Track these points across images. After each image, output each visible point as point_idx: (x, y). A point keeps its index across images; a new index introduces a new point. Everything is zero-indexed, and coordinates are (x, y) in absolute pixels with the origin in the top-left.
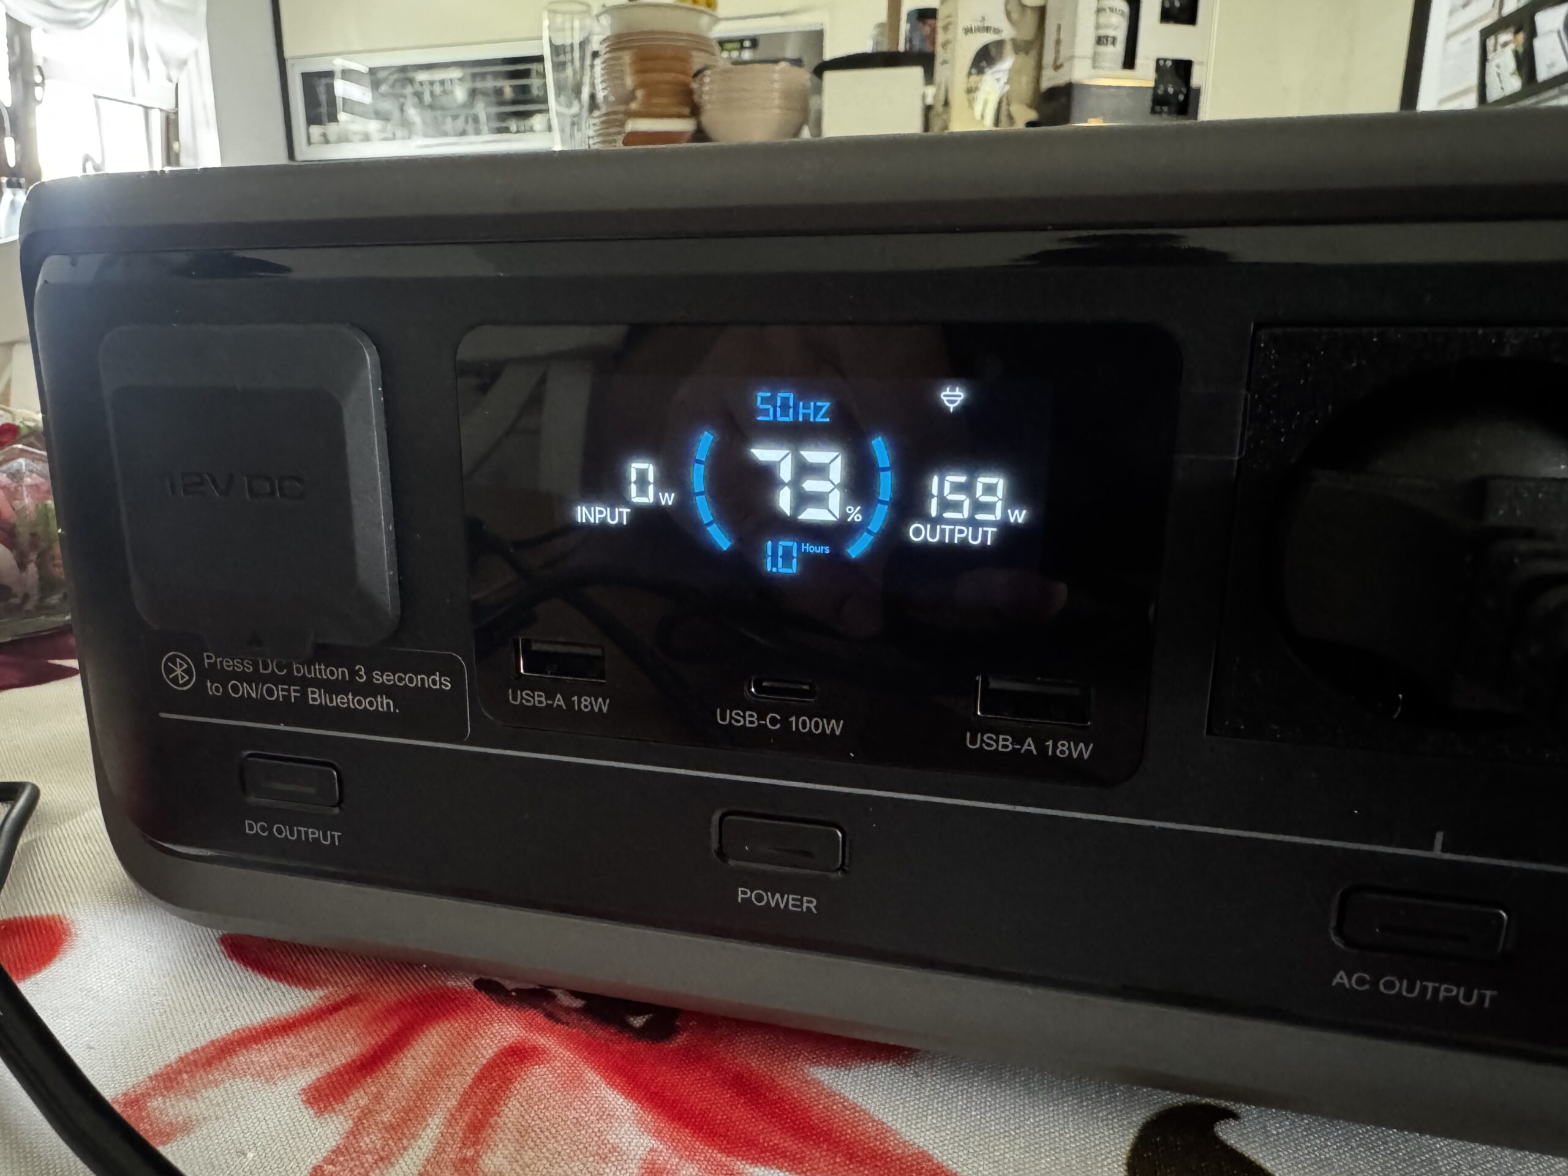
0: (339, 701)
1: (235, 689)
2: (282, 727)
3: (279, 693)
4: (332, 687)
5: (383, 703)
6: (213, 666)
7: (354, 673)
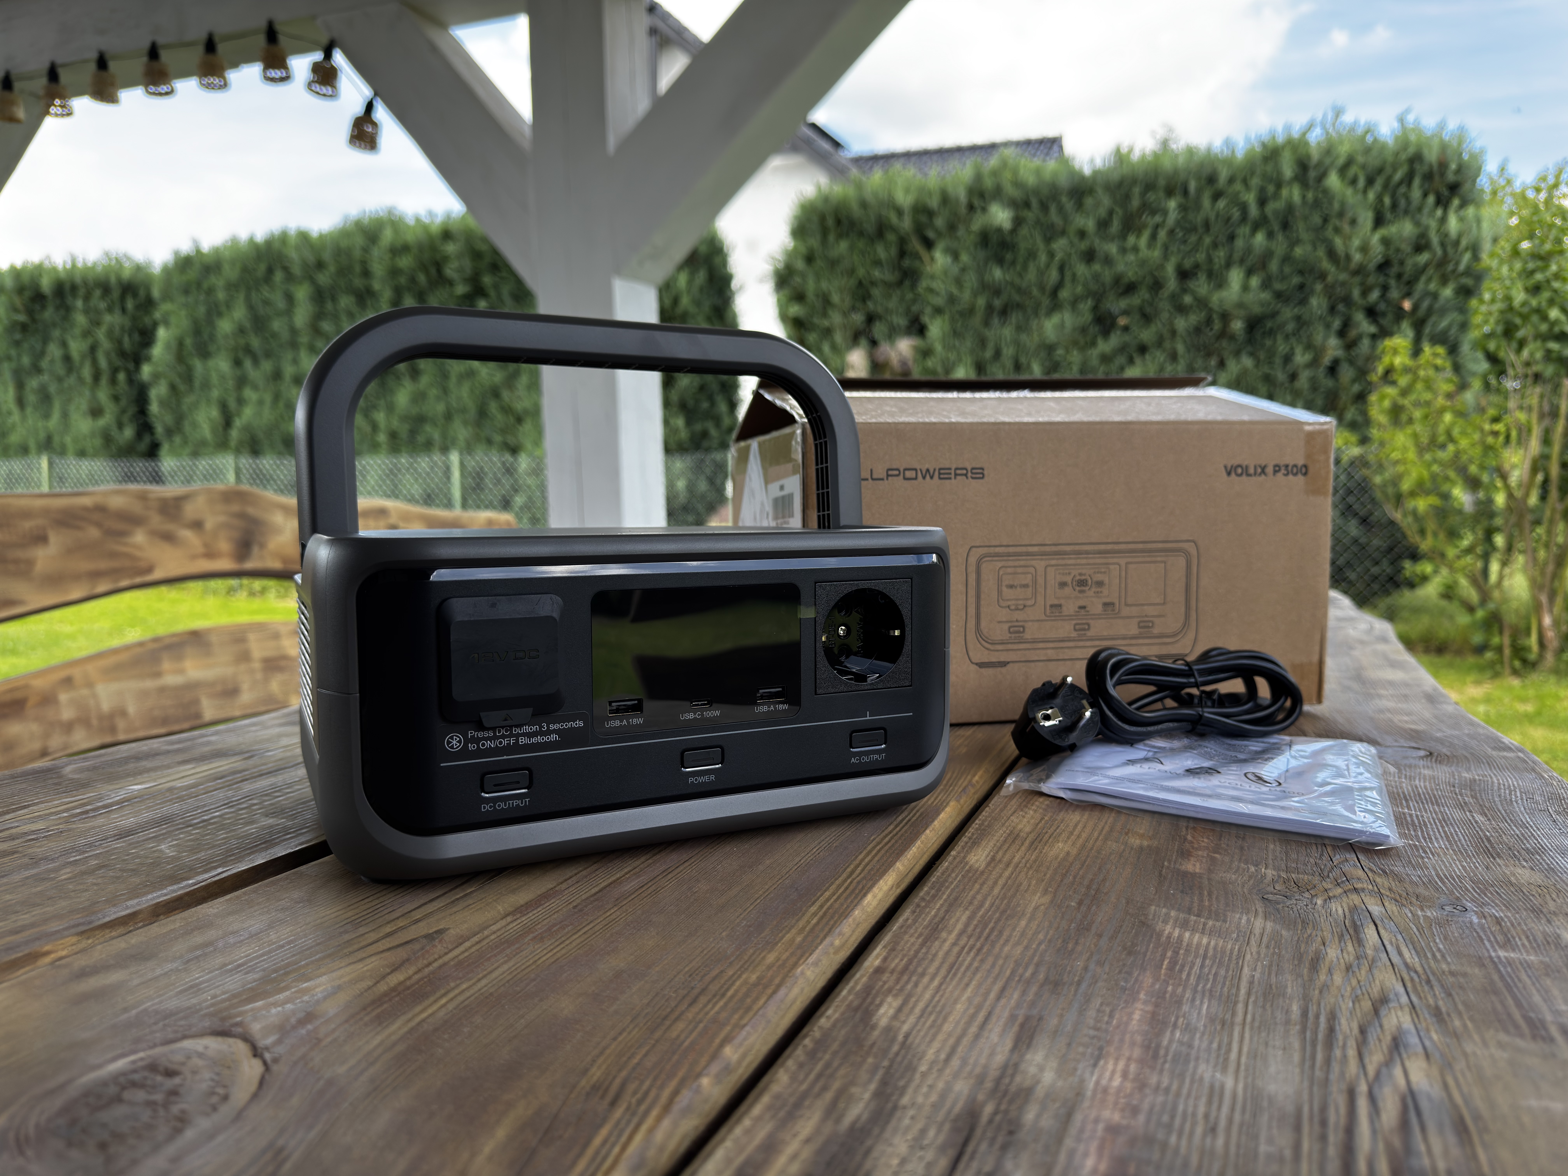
0: (533, 740)
1: (483, 745)
2: (505, 757)
3: (505, 742)
4: (530, 735)
5: (554, 737)
6: (473, 737)
7: (541, 727)
